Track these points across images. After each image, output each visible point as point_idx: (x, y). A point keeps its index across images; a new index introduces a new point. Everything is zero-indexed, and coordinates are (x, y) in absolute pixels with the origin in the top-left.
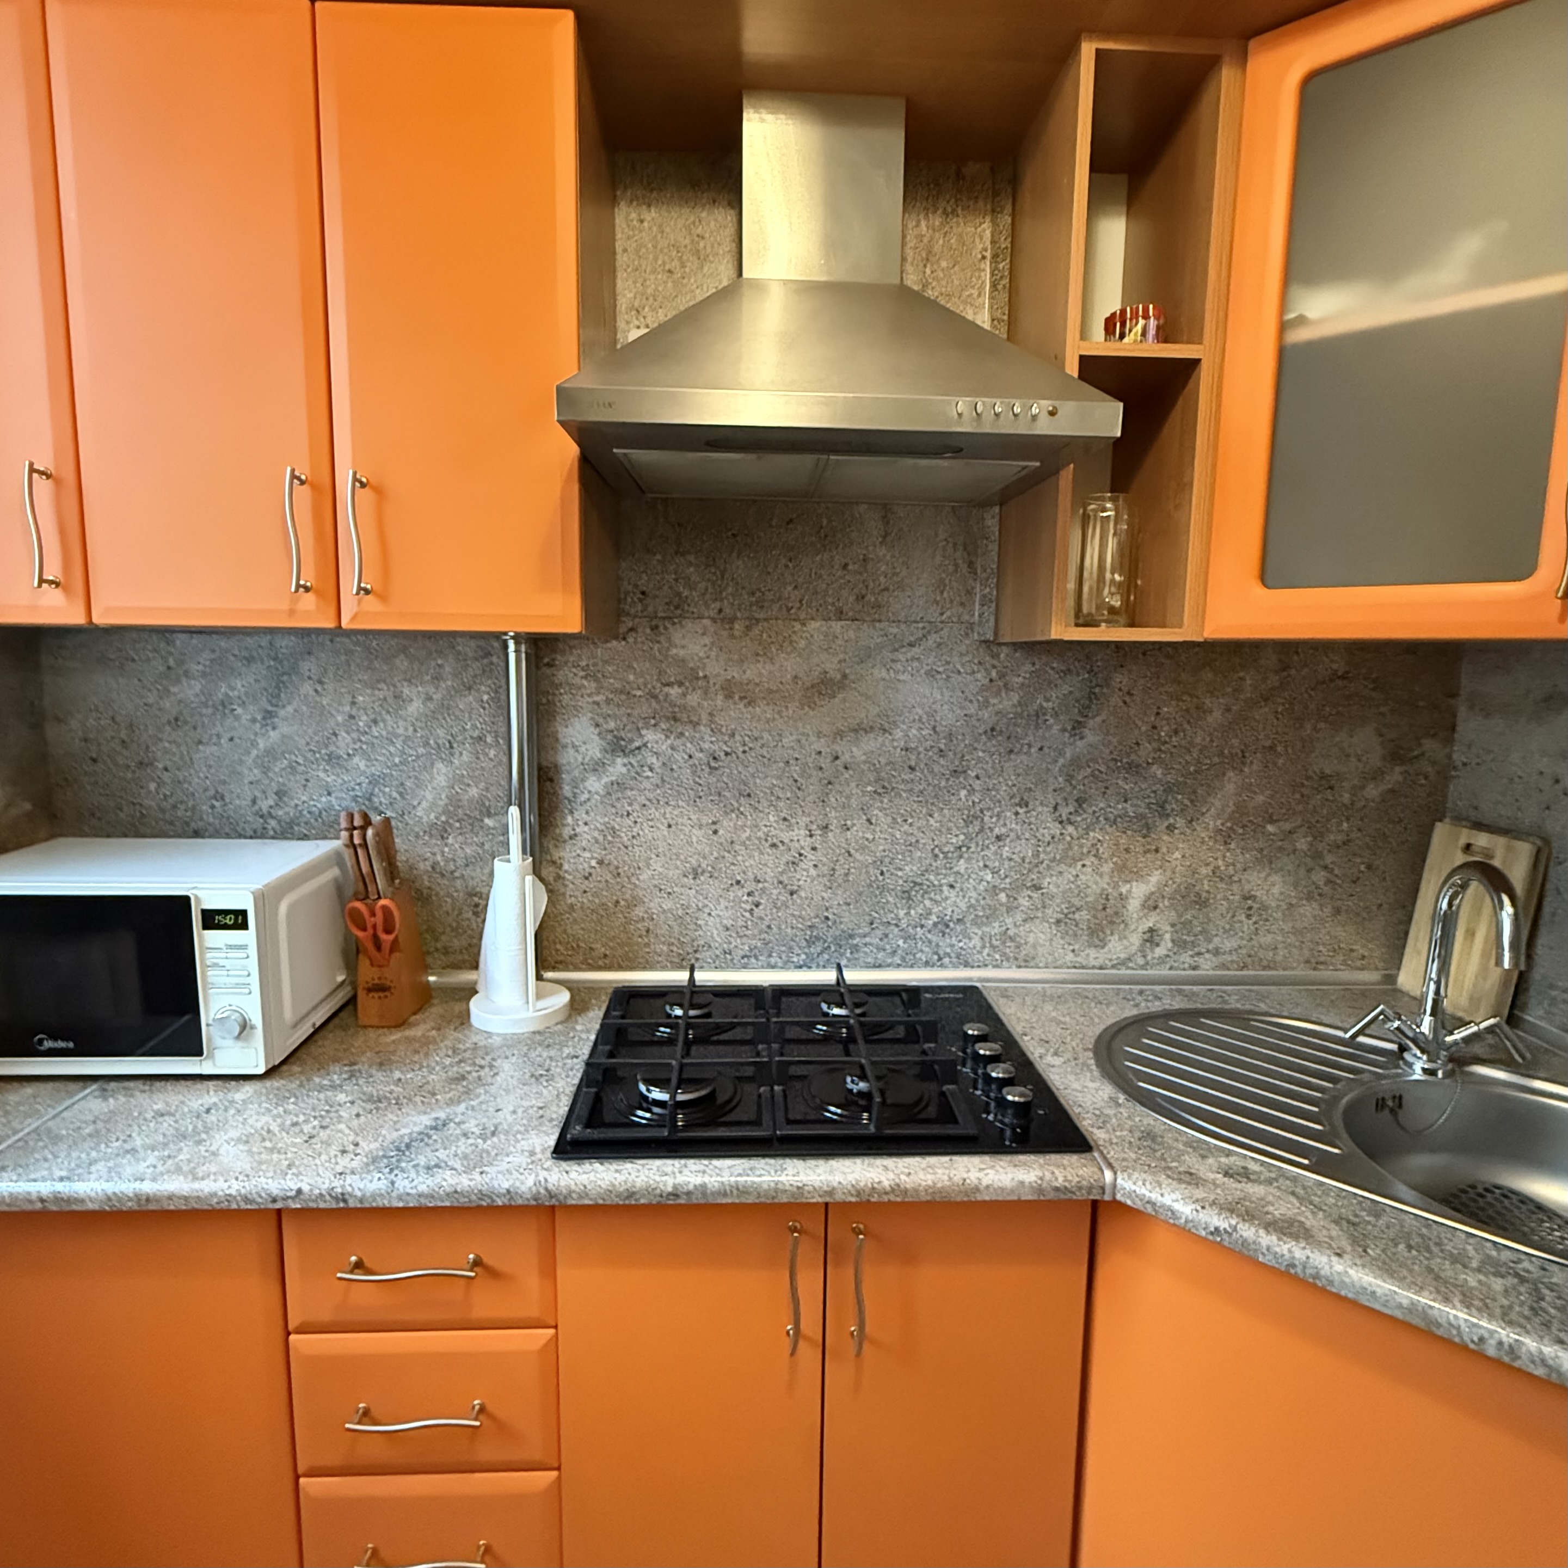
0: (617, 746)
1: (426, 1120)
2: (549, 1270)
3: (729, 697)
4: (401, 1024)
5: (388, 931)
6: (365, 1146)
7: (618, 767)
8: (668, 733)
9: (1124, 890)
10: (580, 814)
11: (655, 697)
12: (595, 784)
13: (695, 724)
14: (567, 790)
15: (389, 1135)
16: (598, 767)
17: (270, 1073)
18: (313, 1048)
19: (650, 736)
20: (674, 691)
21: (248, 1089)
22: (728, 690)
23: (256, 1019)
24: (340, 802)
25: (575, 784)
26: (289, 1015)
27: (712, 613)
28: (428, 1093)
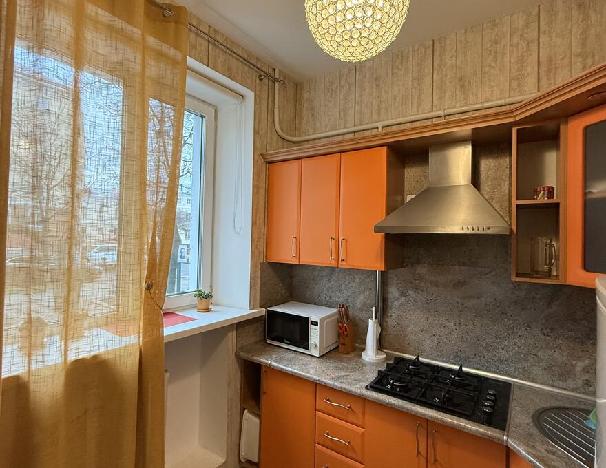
0: (402, 294)
1: (345, 374)
2: (364, 414)
3: (432, 284)
4: (348, 354)
5: (346, 331)
6: (332, 375)
7: (403, 300)
8: (415, 292)
9: (573, 363)
10: (393, 310)
11: (412, 283)
12: (396, 303)
13: (422, 291)
14: (390, 304)
15: (337, 374)
16: (398, 299)
17: (320, 357)
18: (329, 354)
19: (410, 292)
20: (417, 282)
21: (316, 359)
22: (431, 283)
23: (318, 345)
24: (341, 300)
25: (392, 302)
26: (325, 346)
27: (427, 262)
28: (347, 369)
